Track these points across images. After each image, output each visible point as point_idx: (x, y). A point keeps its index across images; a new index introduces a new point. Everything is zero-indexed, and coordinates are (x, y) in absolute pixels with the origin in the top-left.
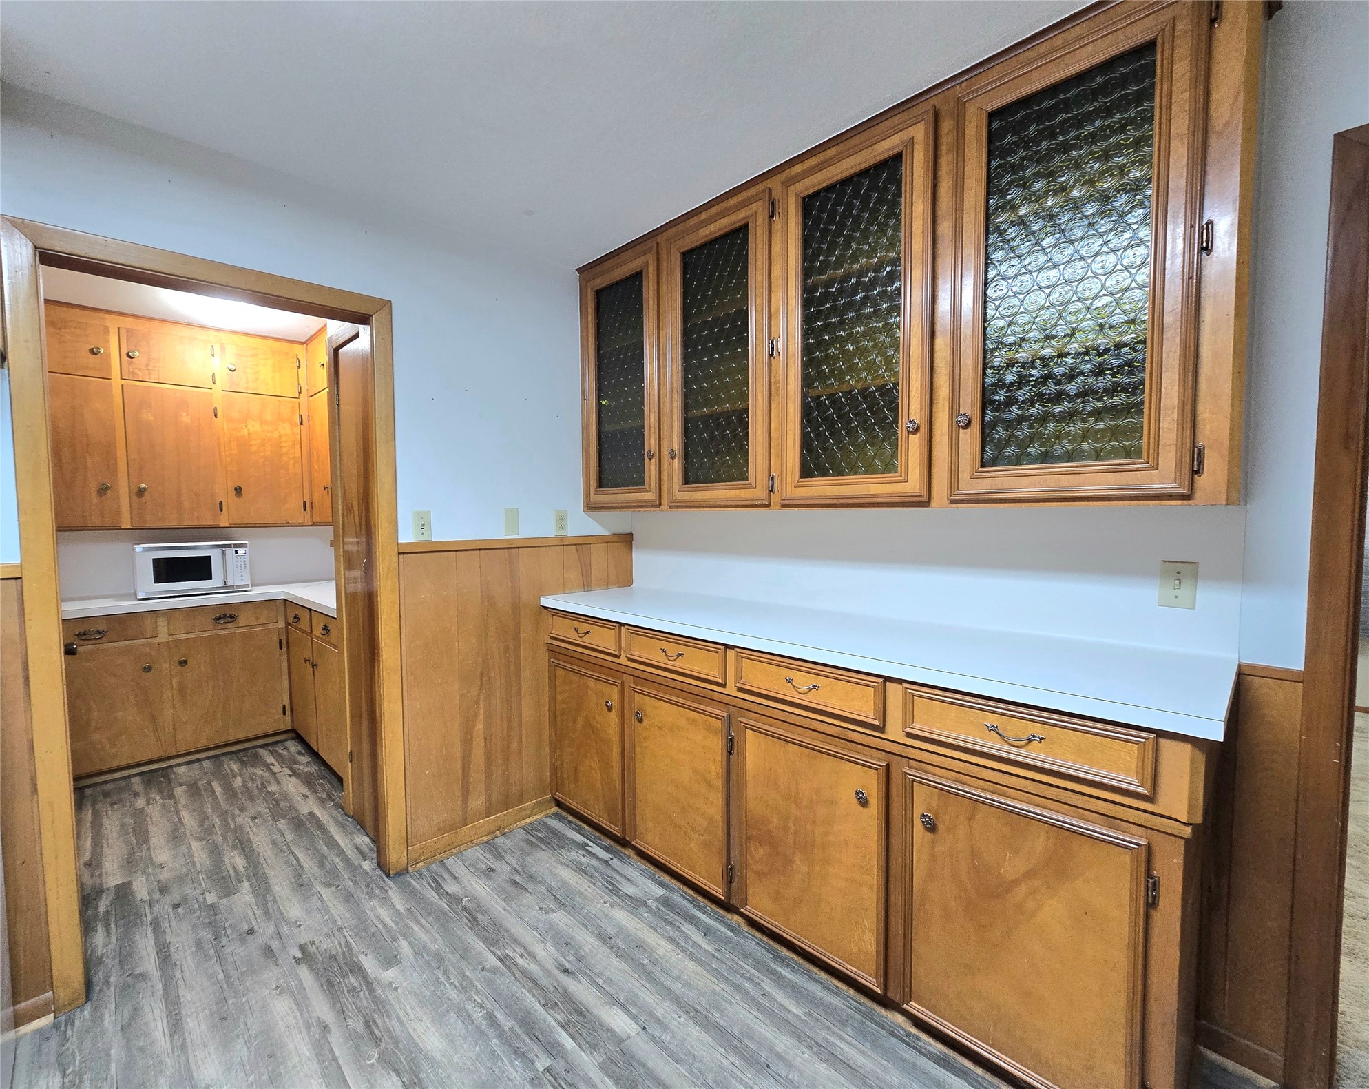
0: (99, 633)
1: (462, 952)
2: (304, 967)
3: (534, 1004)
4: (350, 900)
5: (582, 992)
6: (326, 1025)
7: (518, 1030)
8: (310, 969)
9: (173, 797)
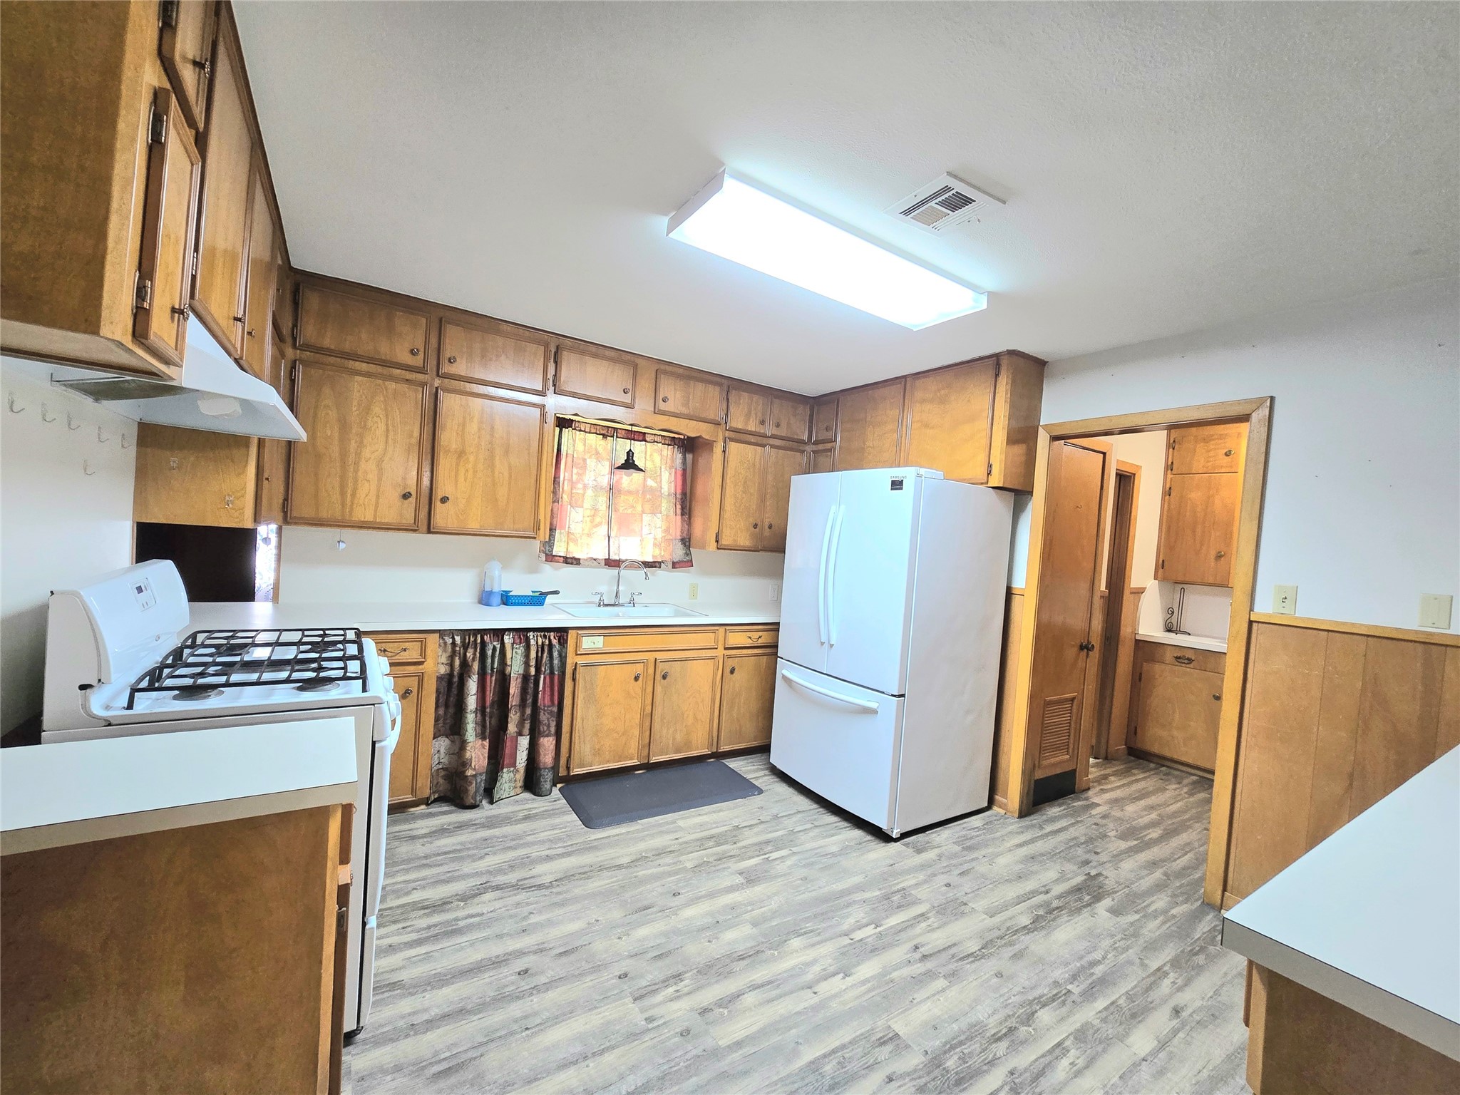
0: (1188, 659)
1: (1152, 947)
2: (1085, 877)
3: (1125, 986)
4: (1159, 887)
5: (1160, 1021)
6: (1047, 892)
7: (1094, 977)
8: (1085, 880)
9: (1191, 794)
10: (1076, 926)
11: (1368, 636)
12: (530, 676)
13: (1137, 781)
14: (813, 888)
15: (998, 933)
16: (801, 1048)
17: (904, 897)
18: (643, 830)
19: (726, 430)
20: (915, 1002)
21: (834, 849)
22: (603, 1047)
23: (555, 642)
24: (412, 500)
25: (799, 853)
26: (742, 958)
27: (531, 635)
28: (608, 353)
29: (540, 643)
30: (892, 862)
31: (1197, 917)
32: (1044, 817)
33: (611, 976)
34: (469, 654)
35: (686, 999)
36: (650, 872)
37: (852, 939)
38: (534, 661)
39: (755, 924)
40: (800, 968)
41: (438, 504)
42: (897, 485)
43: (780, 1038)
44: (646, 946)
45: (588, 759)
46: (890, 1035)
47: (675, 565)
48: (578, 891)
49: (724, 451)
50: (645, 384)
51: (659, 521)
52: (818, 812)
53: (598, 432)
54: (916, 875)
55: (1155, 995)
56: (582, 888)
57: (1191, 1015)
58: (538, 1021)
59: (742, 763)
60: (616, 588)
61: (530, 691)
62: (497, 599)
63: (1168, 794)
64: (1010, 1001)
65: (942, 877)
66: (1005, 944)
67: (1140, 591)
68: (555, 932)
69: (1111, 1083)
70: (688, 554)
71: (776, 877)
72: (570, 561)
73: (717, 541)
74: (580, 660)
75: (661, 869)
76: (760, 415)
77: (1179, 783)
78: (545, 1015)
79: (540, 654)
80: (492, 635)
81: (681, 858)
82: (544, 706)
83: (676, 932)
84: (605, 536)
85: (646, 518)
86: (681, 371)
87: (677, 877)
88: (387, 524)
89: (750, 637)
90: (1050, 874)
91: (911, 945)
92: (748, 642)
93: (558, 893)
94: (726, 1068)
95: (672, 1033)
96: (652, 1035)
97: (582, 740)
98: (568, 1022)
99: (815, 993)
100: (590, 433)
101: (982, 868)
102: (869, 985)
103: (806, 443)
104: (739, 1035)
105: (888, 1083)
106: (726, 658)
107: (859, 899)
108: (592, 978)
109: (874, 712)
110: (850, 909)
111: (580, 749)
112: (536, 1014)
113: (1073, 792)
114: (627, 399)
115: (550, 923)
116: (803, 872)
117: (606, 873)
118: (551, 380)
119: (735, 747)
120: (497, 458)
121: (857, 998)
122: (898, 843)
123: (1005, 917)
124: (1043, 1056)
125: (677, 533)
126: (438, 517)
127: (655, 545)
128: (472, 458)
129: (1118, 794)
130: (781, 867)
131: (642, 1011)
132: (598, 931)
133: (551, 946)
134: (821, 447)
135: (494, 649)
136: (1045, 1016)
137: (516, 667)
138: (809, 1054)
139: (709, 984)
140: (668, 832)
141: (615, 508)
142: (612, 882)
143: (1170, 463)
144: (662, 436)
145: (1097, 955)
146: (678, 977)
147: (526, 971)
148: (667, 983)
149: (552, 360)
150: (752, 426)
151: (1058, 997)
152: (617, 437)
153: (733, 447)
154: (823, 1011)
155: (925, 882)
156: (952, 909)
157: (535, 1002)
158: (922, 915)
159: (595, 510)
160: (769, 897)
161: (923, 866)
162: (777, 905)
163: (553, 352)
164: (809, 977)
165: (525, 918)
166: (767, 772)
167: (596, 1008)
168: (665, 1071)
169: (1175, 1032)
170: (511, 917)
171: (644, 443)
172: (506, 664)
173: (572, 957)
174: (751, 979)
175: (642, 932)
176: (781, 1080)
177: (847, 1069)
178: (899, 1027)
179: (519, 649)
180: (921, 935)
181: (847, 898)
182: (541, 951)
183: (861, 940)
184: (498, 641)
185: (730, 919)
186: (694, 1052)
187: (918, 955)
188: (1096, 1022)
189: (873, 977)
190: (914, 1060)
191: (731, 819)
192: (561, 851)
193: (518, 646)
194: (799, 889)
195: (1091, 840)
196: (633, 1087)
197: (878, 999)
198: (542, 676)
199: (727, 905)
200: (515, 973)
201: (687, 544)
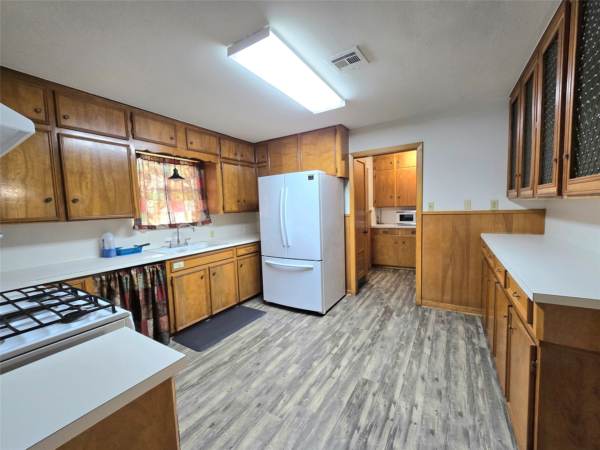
0: (387, 232)
1: (413, 323)
2: (384, 308)
3: (414, 337)
4: (404, 304)
5: (427, 343)
6: (378, 316)
7: (405, 337)
8: (385, 309)
9: (395, 275)
10: (391, 324)
11: (452, 214)
12: (149, 288)
13: (379, 274)
14: (308, 342)
15: (373, 334)
16: (341, 399)
17: (339, 333)
18: (226, 344)
19: (221, 158)
20: (365, 366)
21: (306, 325)
22: (270, 437)
23: (159, 269)
24: (53, 202)
25: (295, 331)
26: (300, 377)
27: (146, 267)
28: (160, 118)
29: (151, 270)
30: (328, 323)
31: (417, 310)
32: (362, 293)
33: (253, 408)
34: (112, 284)
35: (290, 402)
36: (241, 359)
37: (333, 354)
38: (150, 280)
39: (297, 363)
40: (323, 372)
41: (71, 204)
42: (311, 178)
43: (332, 399)
44: (260, 390)
45: (184, 322)
46: (365, 381)
47: (203, 223)
48: (213, 380)
49: (221, 168)
50: (181, 135)
51: (192, 203)
52: (292, 314)
53: (155, 160)
54: (338, 325)
55: (422, 336)
56: (215, 378)
57: (432, 338)
58: (234, 442)
59: (250, 304)
60: (177, 238)
61: (150, 296)
62: (114, 253)
63: (389, 276)
64: (390, 354)
65: (346, 322)
66: (377, 337)
67: (371, 211)
68: (215, 402)
69: (428, 366)
70: (208, 217)
71: (293, 342)
72: (150, 227)
73: (224, 210)
74: (174, 275)
75: (245, 357)
76: (234, 151)
77: (390, 272)
78: (236, 438)
79: (152, 276)
80: (124, 271)
81: (251, 349)
82: (159, 302)
83: (268, 379)
84: (166, 213)
85: (186, 202)
86: (197, 129)
87: (254, 357)
88: (37, 218)
89: (246, 250)
90: (375, 311)
91: (351, 349)
92: (246, 252)
93: (205, 385)
94: (322, 419)
95: (293, 417)
96: (286, 422)
97: (180, 313)
98: (248, 435)
99: (333, 378)
100: (150, 160)
101: (356, 315)
102: (348, 367)
103: (253, 164)
104: (319, 405)
105: (374, 396)
106: (238, 260)
107: (326, 339)
108: (246, 412)
109: (312, 269)
110: (325, 344)
111: (180, 317)
112: (231, 439)
113: (365, 282)
114: (173, 142)
115: (210, 399)
116: (301, 337)
117: (222, 368)
118: (130, 131)
119: (247, 298)
120: (105, 175)
121: (347, 373)
122: (325, 316)
123: (372, 329)
124: (408, 366)
125: (201, 207)
126: (72, 211)
127: (193, 215)
128: (89, 176)
129: (376, 280)
130: (292, 338)
131: (276, 415)
132: (235, 393)
133: (218, 408)
134: (261, 165)
135: (127, 279)
136: (401, 354)
137: (140, 285)
138: (345, 400)
139: (295, 392)
140: (238, 341)
141: (170, 199)
142: (227, 370)
143: (374, 167)
144: (188, 162)
145: (402, 331)
146: (281, 395)
147: (213, 424)
148: (279, 400)
149: (129, 120)
150: (232, 157)
151: (401, 347)
152: (165, 163)
153: (225, 166)
154: (340, 383)
155: (342, 326)
156: (356, 332)
157: (227, 435)
158: (349, 337)
159: (159, 199)
160: (295, 351)
161: (338, 321)
162: (300, 353)
163: (129, 116)
164: (328, 373)
165: (196, 402)
166: (262, 305)
167: (256, 423)
168: (300, 432)
169: (432, 344)
170: (188, 404)
171: (179, 165)
172: (135, 285)
173: (231, 408)
174: (309, 383)
175: (255, 385)
176: (342, 413)
177: (360, 398)
178: (366, 377)
179: (141, 276)
180: (352, 344)
181: (322, 341)
182: (214, 412)
183: (336, 353)
184: (128, 274)
185: (286, 365)
186: (307, 420)
187: (356, 351)
188: (414, 350)
189: (348, 364)
190: (376, 386)
191: (261, 327)
192: (193, 366)
193: (140, 275)
194: (304, 344)
195: (379, 296)
196: (293, 445)
197: (354, 371)
198: (156, 287)
199: (282, 360)
200: (208, 427)
201: (207, 213)
